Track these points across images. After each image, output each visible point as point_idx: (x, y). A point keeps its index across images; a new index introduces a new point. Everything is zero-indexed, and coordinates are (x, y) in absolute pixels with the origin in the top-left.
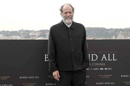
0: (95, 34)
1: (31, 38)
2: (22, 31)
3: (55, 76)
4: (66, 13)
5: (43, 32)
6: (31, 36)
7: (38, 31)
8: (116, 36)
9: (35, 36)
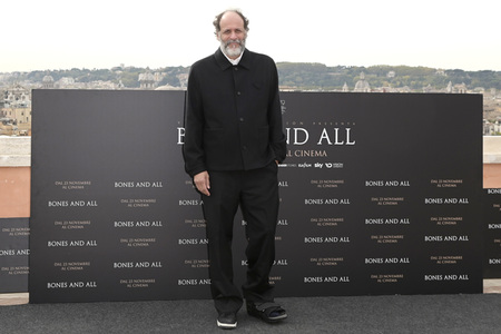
0: (299, 79)
1: (142, 87)
2: (119, 68)
3: (201, 183)
4: (228, 31)
5: (171, 73)
6: (141, 82)
7: (160, 71)
8: (352, 85)
9: (152, 82)
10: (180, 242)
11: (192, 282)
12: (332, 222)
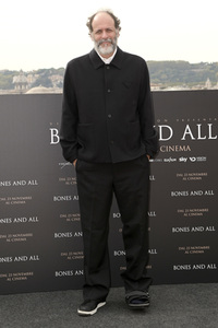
0: (164, 76)
1: (16, 89)
5: (44, 76)
6: (15, 84)
7: (33, 73)
8: (214, 80)
9: (26, 84)
10: (56, 235)
11: (68, 273)
12: (198, 212)
